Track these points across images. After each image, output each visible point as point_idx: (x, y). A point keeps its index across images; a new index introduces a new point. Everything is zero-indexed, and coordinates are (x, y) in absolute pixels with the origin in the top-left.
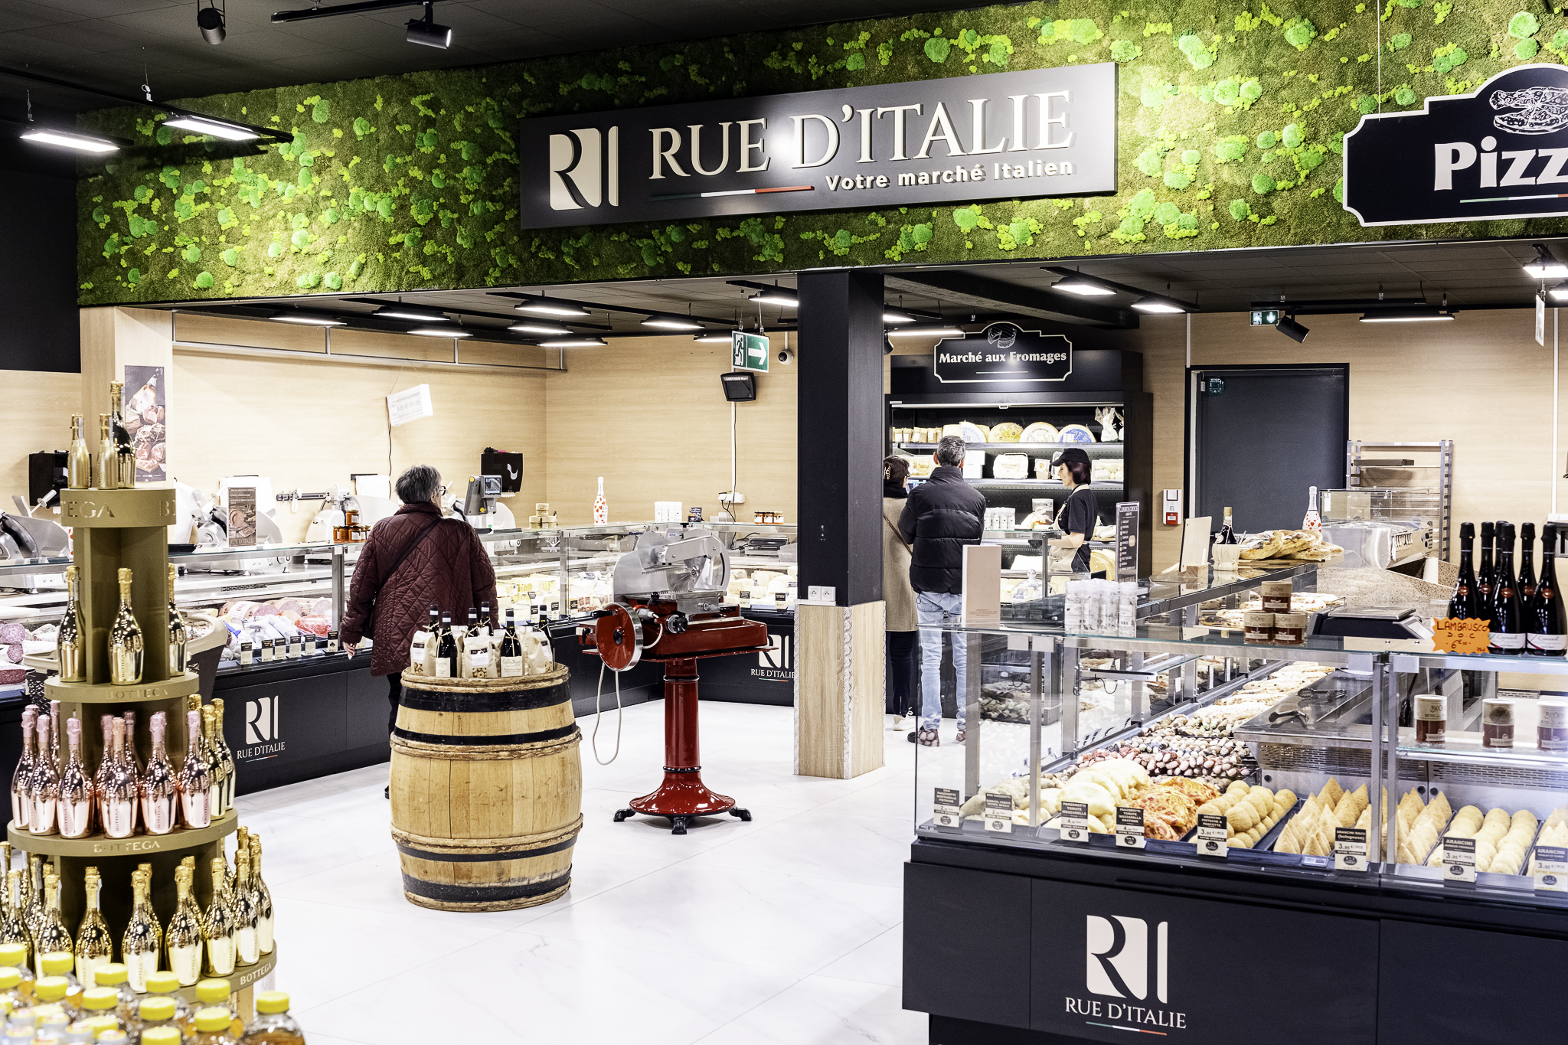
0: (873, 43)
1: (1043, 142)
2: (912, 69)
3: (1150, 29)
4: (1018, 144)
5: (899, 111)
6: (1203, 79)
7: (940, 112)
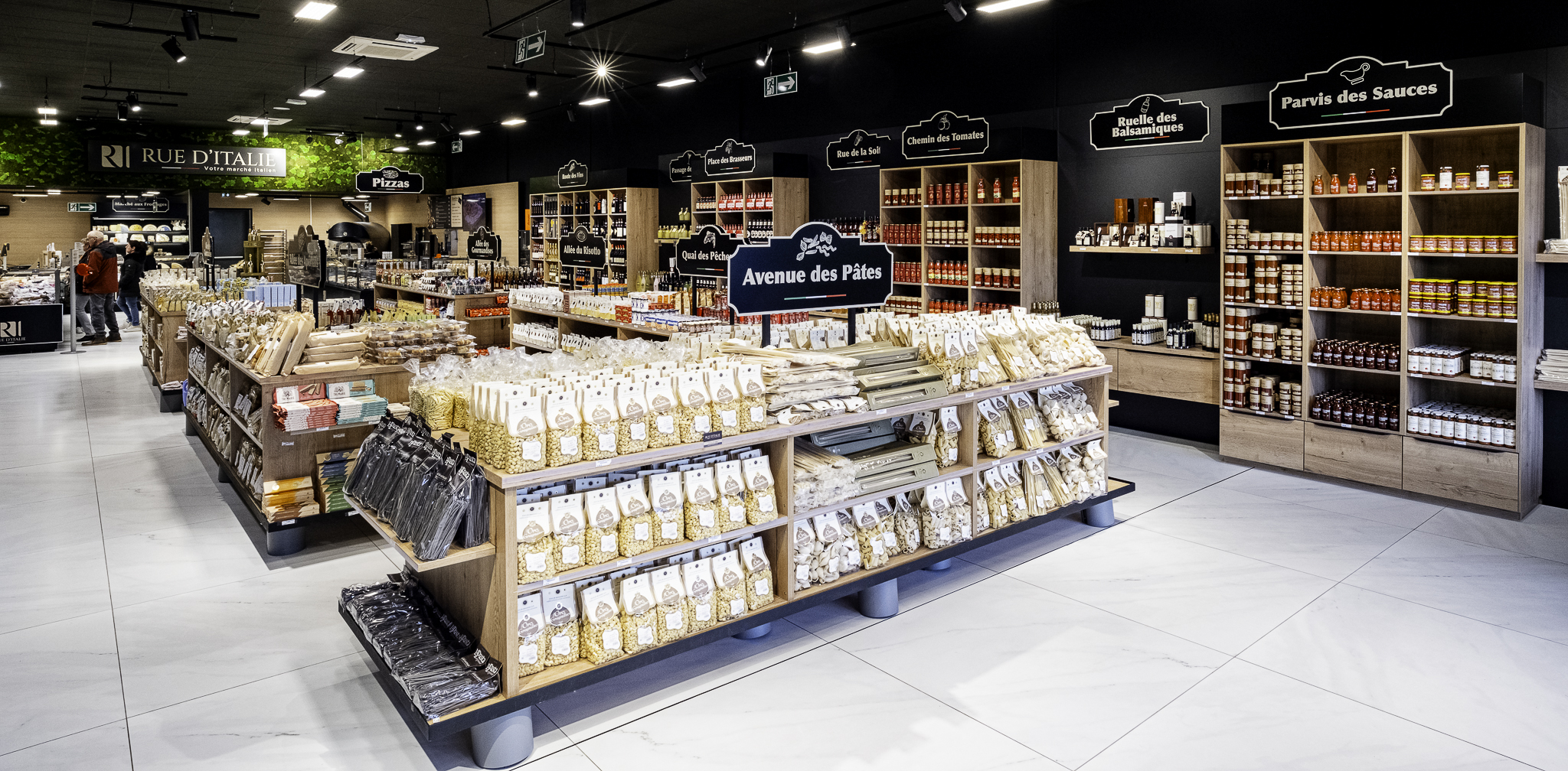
0: (217, 136)
1: (268, 165)
2: (228, 143)
3: (293, 143)
4: (261, 164)
5: (227, 153)
6: (306, 155)
7: (239, 154)
